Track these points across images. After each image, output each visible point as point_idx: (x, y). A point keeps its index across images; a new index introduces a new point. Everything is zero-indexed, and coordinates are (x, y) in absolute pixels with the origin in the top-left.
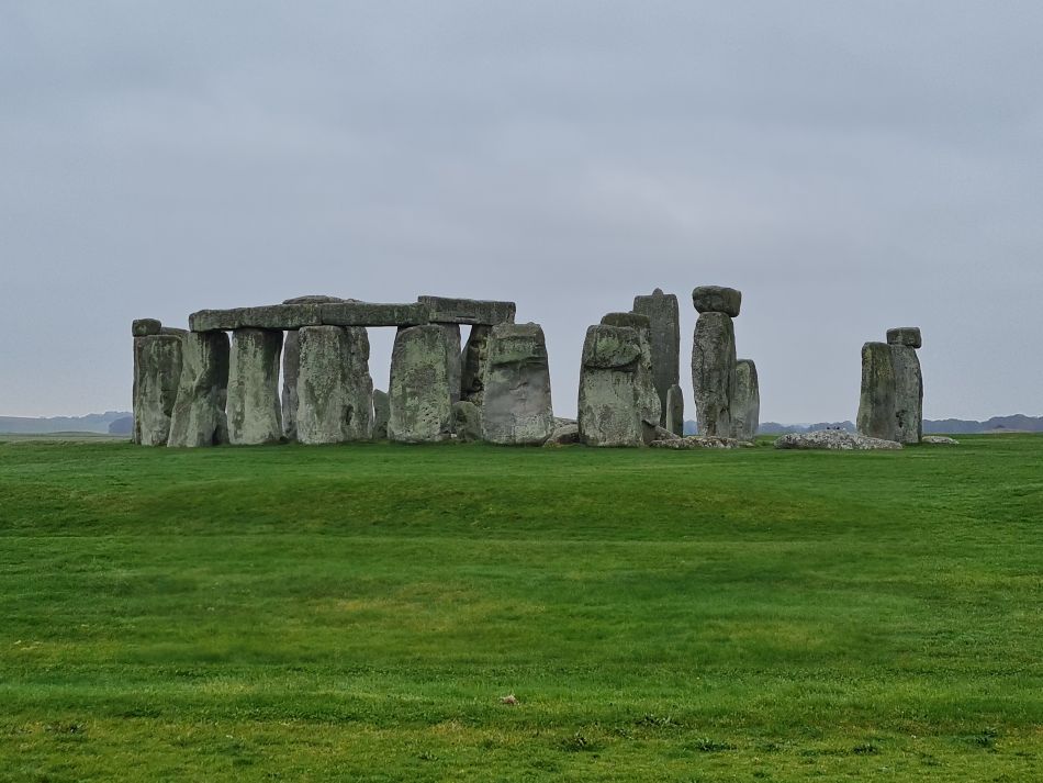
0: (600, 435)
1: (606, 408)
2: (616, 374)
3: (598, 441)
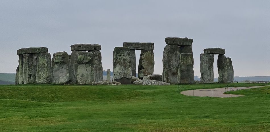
0: (80, 81)
1: (83, 74)
2: (86, 65)
3: (80, 83)
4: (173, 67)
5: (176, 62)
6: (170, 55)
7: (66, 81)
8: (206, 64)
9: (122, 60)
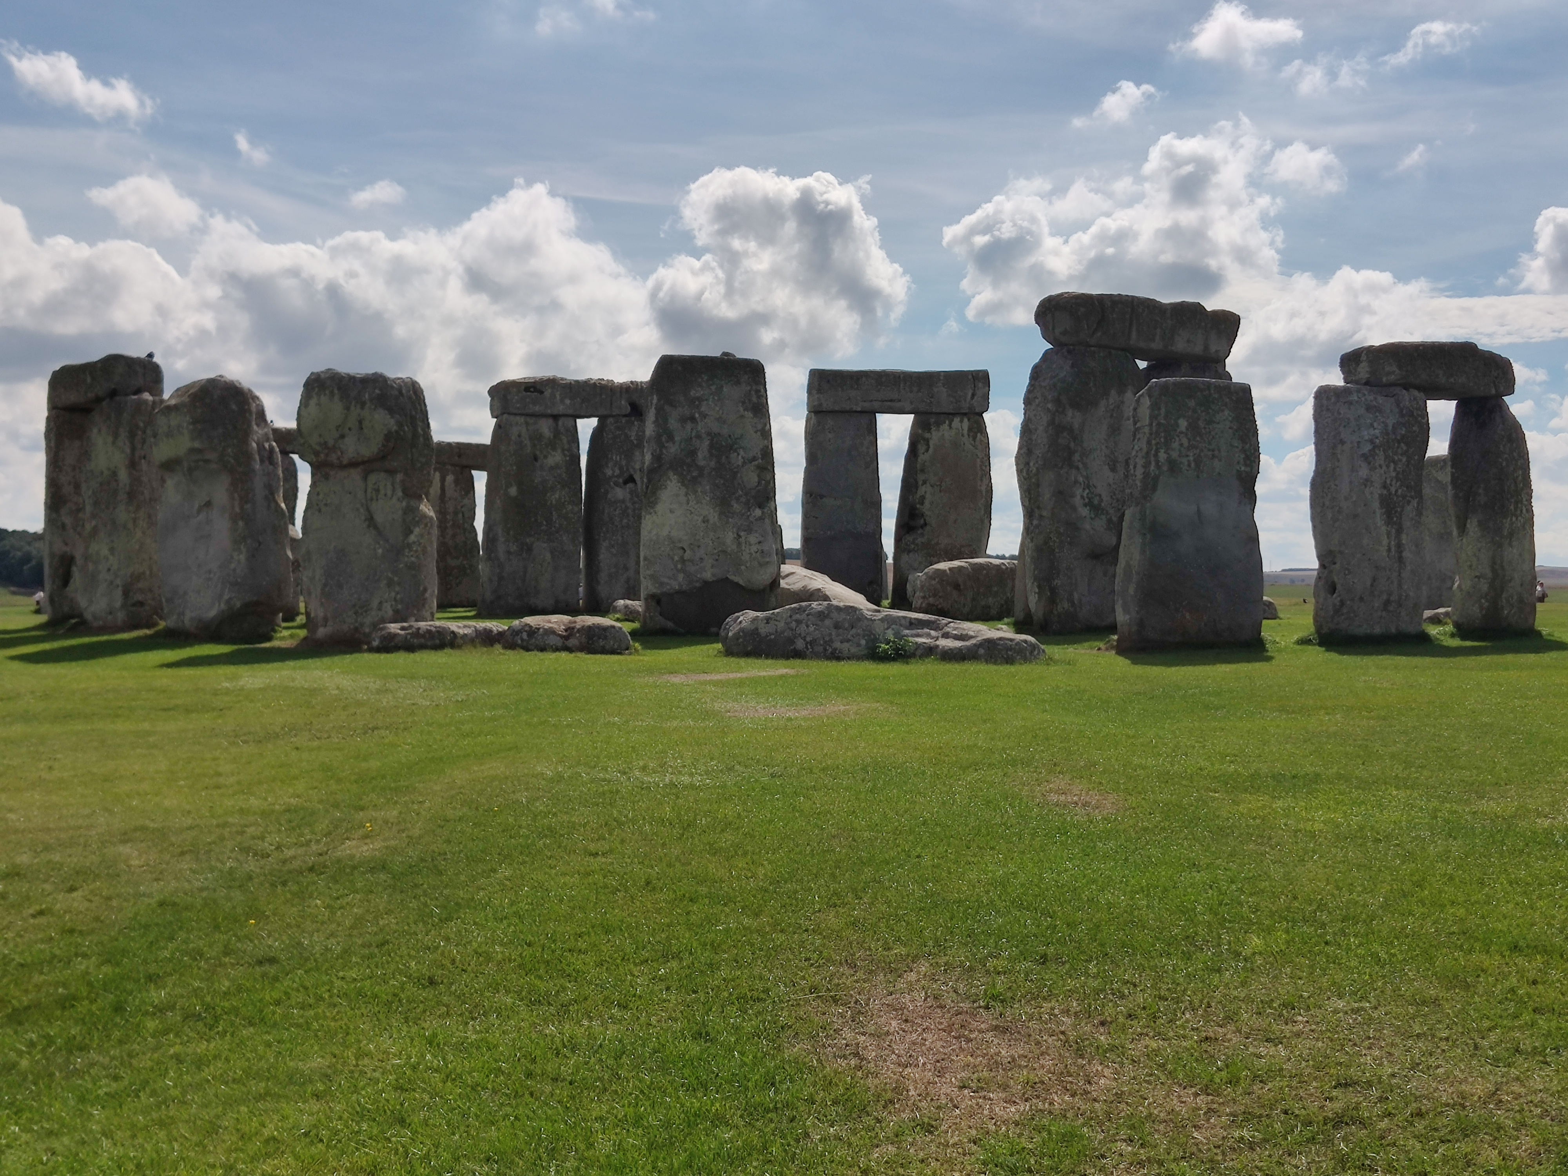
4: (1089, 504)
5: (1113, 469)
6: (1073, 417)
7: (223, 606)
8: (1364, 472)
9: (700, 455)
